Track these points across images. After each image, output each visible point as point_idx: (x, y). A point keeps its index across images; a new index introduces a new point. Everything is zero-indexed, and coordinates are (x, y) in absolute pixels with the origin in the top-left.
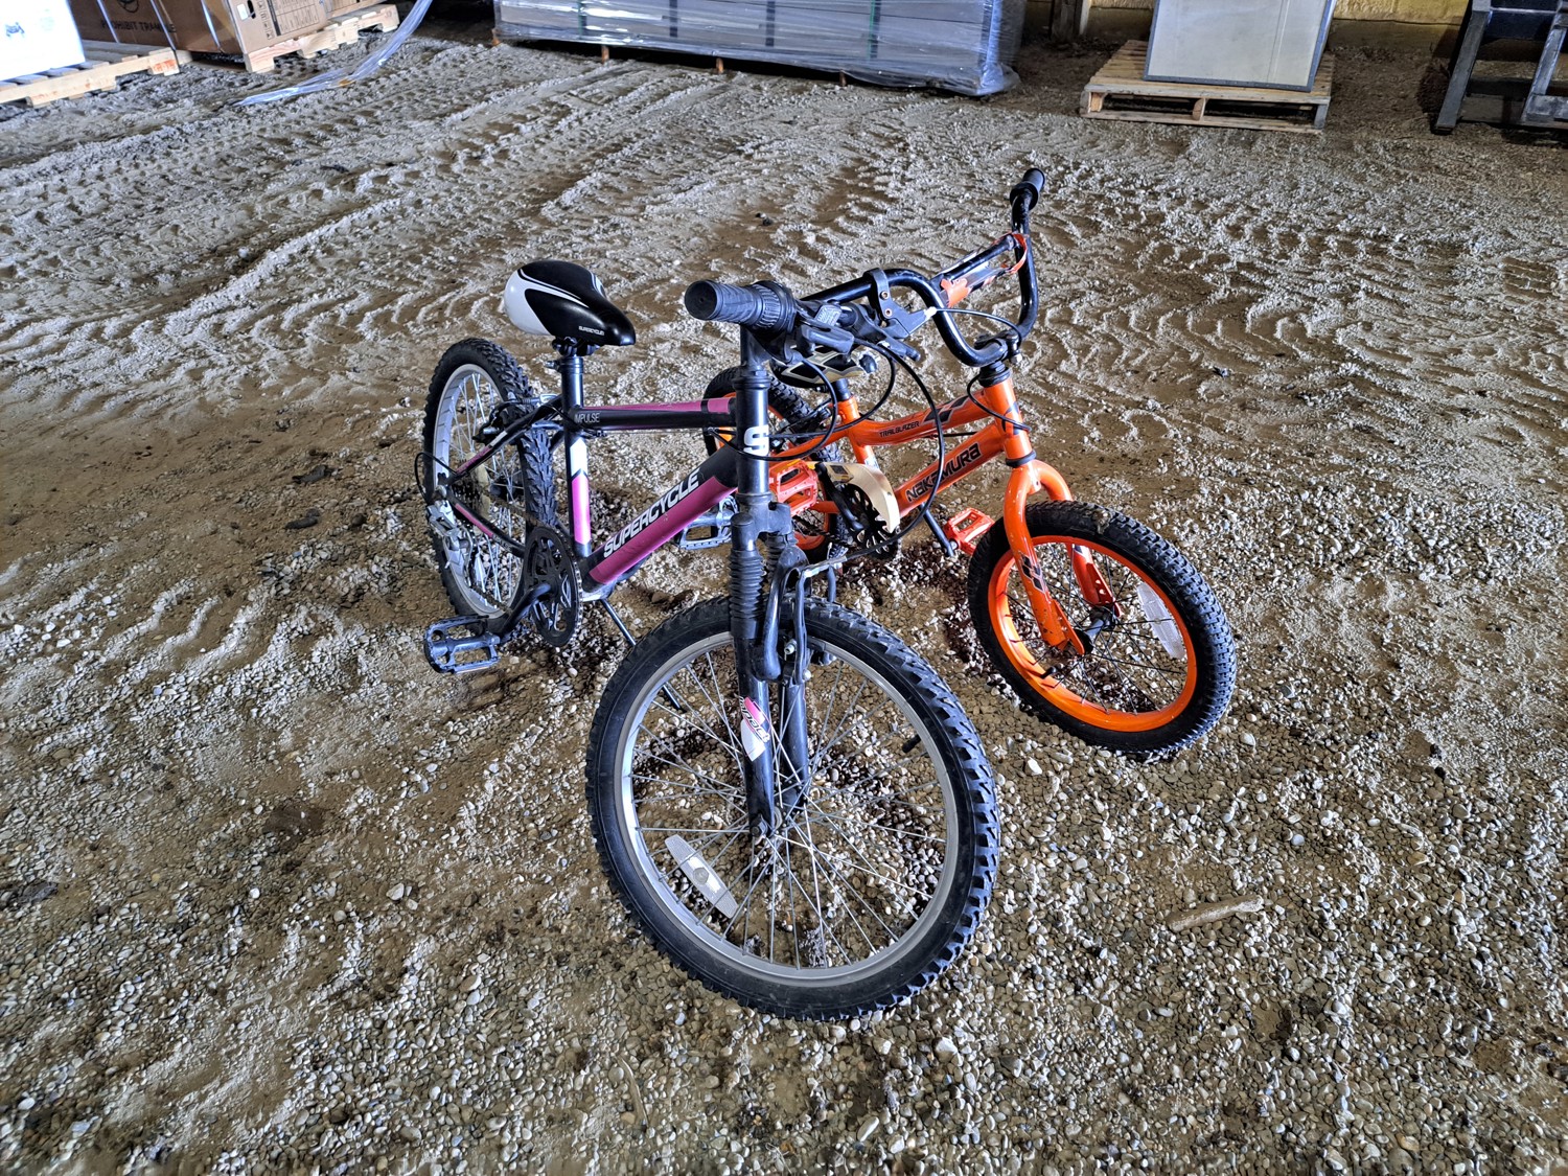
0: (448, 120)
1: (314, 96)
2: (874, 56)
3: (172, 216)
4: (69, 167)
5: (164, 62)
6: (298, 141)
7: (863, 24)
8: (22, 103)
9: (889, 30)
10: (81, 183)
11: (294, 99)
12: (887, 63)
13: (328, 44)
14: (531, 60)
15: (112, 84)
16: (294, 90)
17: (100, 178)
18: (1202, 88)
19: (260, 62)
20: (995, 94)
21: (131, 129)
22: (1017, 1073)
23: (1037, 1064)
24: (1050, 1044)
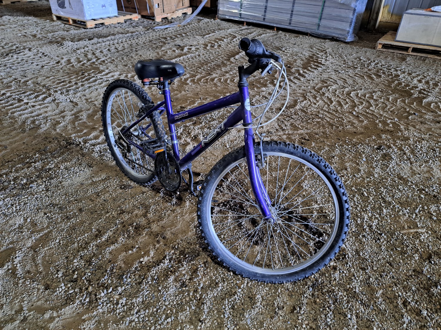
0: (205, 37)
1: (172, 28)
2: (318, 29)
3: (140, 53)
4: (114, 39)
5: (136, 17)
6: (168, 38)
7: (316, 21)
8: (102, 24)
9: (323, 22)
10: (118, 43)
11: (167, 28)
12: (322, 31)
13: (174, 16)
14: (225, 24)
15: (123, 21)
16: (167, 26)
17: (122, 42)
18: (411, 45)
19: (158, 19)
20: (351, 42)
21: (128, 32)
22: (361, 255)
23: (366, 254)
24: (369, 251)
